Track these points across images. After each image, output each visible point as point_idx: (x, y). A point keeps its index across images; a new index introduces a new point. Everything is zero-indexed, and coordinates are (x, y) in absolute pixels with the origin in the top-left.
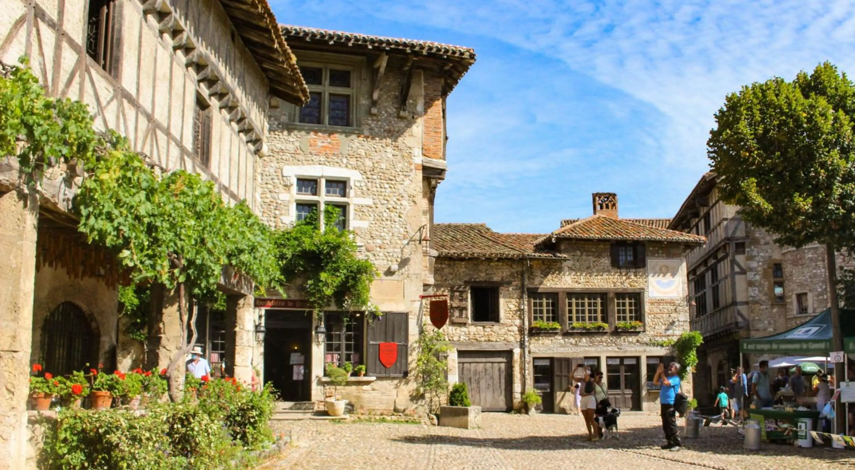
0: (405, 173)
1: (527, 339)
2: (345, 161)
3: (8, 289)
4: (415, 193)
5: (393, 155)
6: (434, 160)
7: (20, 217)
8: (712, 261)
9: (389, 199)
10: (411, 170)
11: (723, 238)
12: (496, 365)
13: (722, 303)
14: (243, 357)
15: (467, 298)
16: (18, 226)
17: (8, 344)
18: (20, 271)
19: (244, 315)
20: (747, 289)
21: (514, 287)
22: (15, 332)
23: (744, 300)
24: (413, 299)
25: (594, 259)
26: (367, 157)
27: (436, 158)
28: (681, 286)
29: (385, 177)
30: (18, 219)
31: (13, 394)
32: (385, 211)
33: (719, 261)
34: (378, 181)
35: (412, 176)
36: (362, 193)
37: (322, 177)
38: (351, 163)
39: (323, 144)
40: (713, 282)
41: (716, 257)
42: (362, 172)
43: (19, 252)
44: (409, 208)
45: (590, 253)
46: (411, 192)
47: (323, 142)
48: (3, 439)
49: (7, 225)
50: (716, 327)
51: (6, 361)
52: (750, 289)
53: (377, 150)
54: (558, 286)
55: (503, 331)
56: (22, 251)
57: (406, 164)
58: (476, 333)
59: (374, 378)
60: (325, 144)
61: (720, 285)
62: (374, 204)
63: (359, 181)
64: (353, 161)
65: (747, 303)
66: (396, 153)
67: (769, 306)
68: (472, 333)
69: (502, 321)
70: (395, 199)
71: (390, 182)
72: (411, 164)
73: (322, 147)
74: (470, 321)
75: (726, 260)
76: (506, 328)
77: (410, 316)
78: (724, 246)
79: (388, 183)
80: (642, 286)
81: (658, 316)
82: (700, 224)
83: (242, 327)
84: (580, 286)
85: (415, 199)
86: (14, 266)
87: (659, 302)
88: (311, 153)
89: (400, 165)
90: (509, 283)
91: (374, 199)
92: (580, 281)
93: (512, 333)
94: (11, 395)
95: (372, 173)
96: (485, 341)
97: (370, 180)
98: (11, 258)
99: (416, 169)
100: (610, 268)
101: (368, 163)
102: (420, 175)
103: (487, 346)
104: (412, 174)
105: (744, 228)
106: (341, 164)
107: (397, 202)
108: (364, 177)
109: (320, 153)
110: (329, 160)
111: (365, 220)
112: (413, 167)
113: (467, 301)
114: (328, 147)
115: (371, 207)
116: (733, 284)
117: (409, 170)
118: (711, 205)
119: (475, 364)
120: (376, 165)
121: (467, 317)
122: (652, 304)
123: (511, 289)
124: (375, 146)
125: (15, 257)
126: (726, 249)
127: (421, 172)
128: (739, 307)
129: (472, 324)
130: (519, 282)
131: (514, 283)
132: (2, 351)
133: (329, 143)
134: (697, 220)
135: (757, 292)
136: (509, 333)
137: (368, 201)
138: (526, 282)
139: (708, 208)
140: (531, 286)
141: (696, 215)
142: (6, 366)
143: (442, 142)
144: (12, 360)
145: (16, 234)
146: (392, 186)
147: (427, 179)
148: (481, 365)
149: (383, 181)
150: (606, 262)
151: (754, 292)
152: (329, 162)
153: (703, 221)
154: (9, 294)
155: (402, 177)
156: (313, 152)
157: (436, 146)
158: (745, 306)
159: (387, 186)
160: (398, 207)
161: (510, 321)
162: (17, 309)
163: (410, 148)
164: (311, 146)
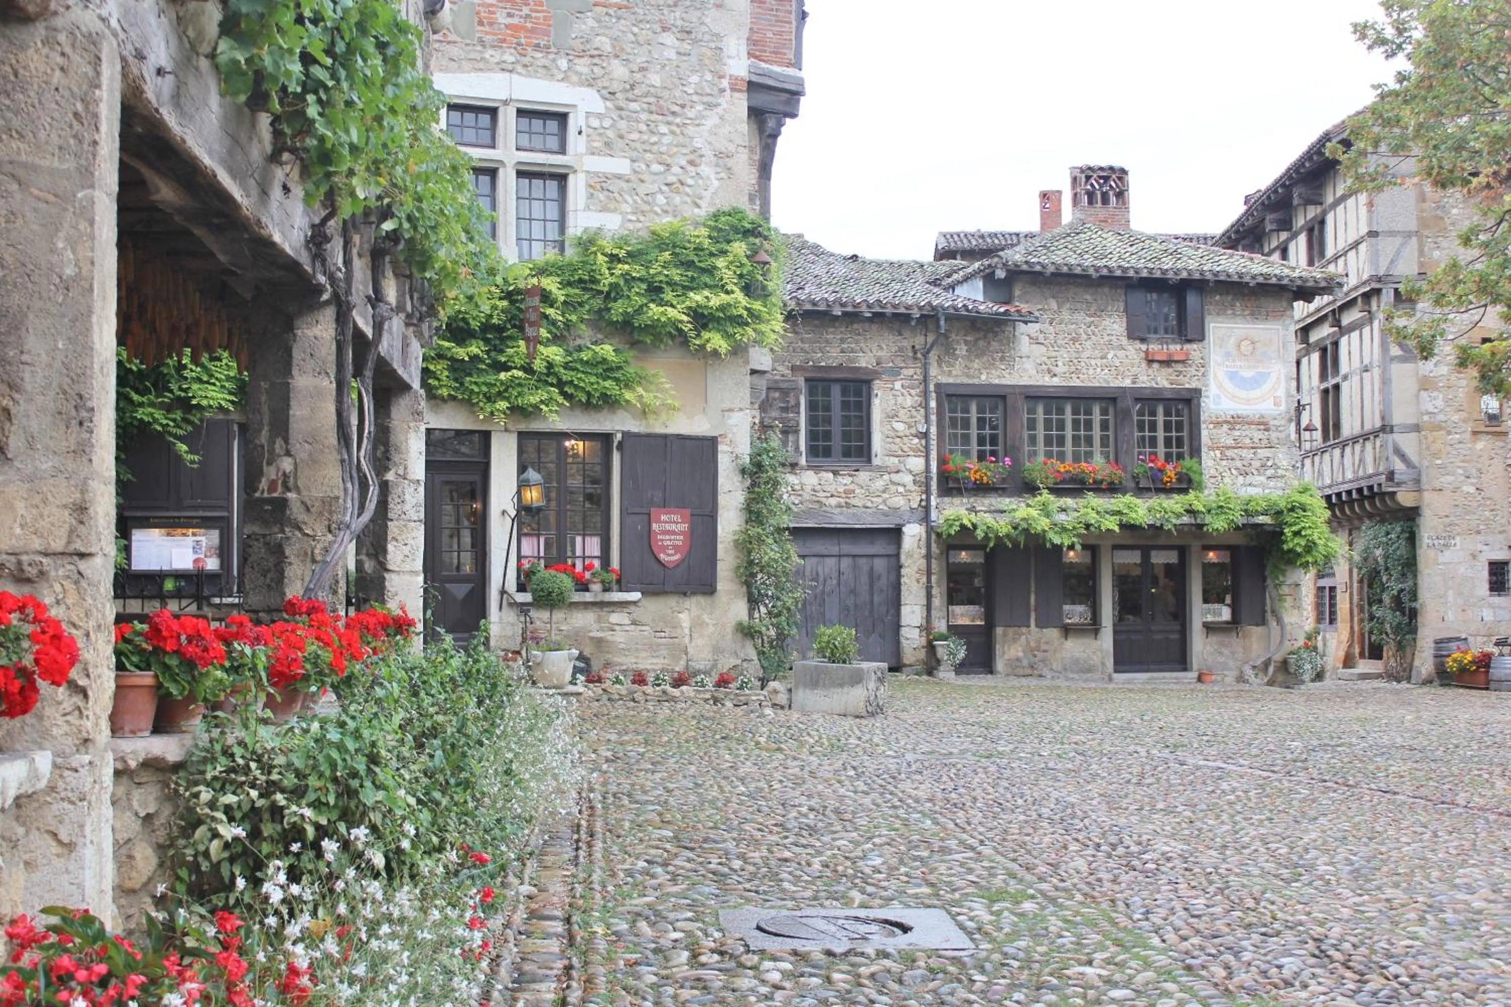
0: (706, 99)
1: (933, 503)
2: (563, 63)
3: (55, 348)
4: (732, 148)
5: (679, 53)
6: (776, 69)
7: (79, 107)
8: (1325, 331)
9: (669, 161)
10: (722, 91)
11: (1365, 277)
12: (862, 561)
13: (1349, 426)
14: (406, 550)
15: (798, 405)
16: (75, 136)
17: (63, 532)
18: (91, 289)
19: (406, 440)
20: (1417, 396)
21: (907, 383)
22: (83, 492)
23: (1412, 421)
24: (726, 406)
25: (1089, 319)
26: (617, 56)
27: (780, 64)
28: (1283, 384)
29: (661, 107)
30: (76, 114)
31: (86, 696)
32: (661, 191)
33: (1344, 331)
34: (644, 116)
35: (725, 105)
36: (608, 144)
37: (506, 103)
38: (579, 68)
39: (510, 21)
40: (1323, 376)
41: (1337, 323)
42: (604, 92)
43: (83, 226)
44: (716, 183)
45: (1078, 306)
46: (722, 145)
47: (510, 15)
48: (60, 842)
49: (42, 135)
50: (1328, 481)
51: (57, 588)
52: (1424, 394)
53: (641, 39)
54: (1004, 382)
55: (879, 484)
56: (92, 222)
57: (709, 76)
58: (818, 488)
59: (636, 596)
60: (515, 21)
61: (1345, 387)
62: (635, 172)
63: (599, 116)
64: (582, 66)
65: (1417, 428)
66: (686, 47)
67: (1468, 436)
68: (808, 489)
69: (876, 461)
70: (683, 162)
71: (670, 118)
72: (721, 77)
73: (508, 26)
74: (803, 461)
75: (1366, 330)
76: (886, 477)
77: (721, 448)
78: (1367, 296)
79: (669, 123)
80: (1194, 385)
81: (1229, 453)
82: (1292, 247)
83: (401, 472)
84: (1056, 381)
85: (730, 163)
86: (69, 271)
87: (1234, 422)
88: (481, 41)
89: (695, 79)
90: (895, 372)
91: (633, 161)
92: (1056, 370)
93: (901, 489)
94: (78, 700)
95: (630, 95)
96: (839, 506)
97: (623, 113)
98: (60, 245)
99: (733, 90)
100: (1124, 341)
101: (619, 70)
102: (740, 104)
103: (842, 519)
104: (723, 101)
105: (1416, 254)
106: (555, 71)
107: (690, 168)
108: (609, 104)
109: (504, 41)
110: (525, 60)
111: (615, 210)
112: (725, 83)
113: (798, 413)
114: (523, 28)
115: (628, 181)
116: (1386, 381)
117: (715, 91)
118: (1330, 199)
119: (814, 560)
120: (638, 76)
121: (797, 449)
122: (1218, 424)
123: (898, 385)
124: (636, 30)
125: (73, 244)
126: (1369, 304)
127: (744, 96)
128: (1398, 438)
129: (809, 468)
130: (918, 371)
131: (905, 372)
132: (46, 555)
133: (528, 16)
134: (1284, 236)
135: (1439, 403)
136: (893, 488)
137: (620, 165)
138: (933, 371)
139: (1319, 209)
140: (944, 380)
141: (1285, 224)
142: (58, 602)
143: (794, 23)
144: (76, 583)
145: (70, 164)
146: (678, 131)
147: (756, 114)
148: (831, 562)
149: (654, 117)
150: (1116, 326)
151: (1433, 402)
152: (525, 66)
153: (1302, 239)
154: (58, 364)
155: (700, 107)
156: (488, 38)
157: (780, 33)
158: (1413, 435)
159: (664, 129)
160: (690, 182)
161: (896, 460)
162: (84, 414)
163: (717, 35)
164: (481, 23)
